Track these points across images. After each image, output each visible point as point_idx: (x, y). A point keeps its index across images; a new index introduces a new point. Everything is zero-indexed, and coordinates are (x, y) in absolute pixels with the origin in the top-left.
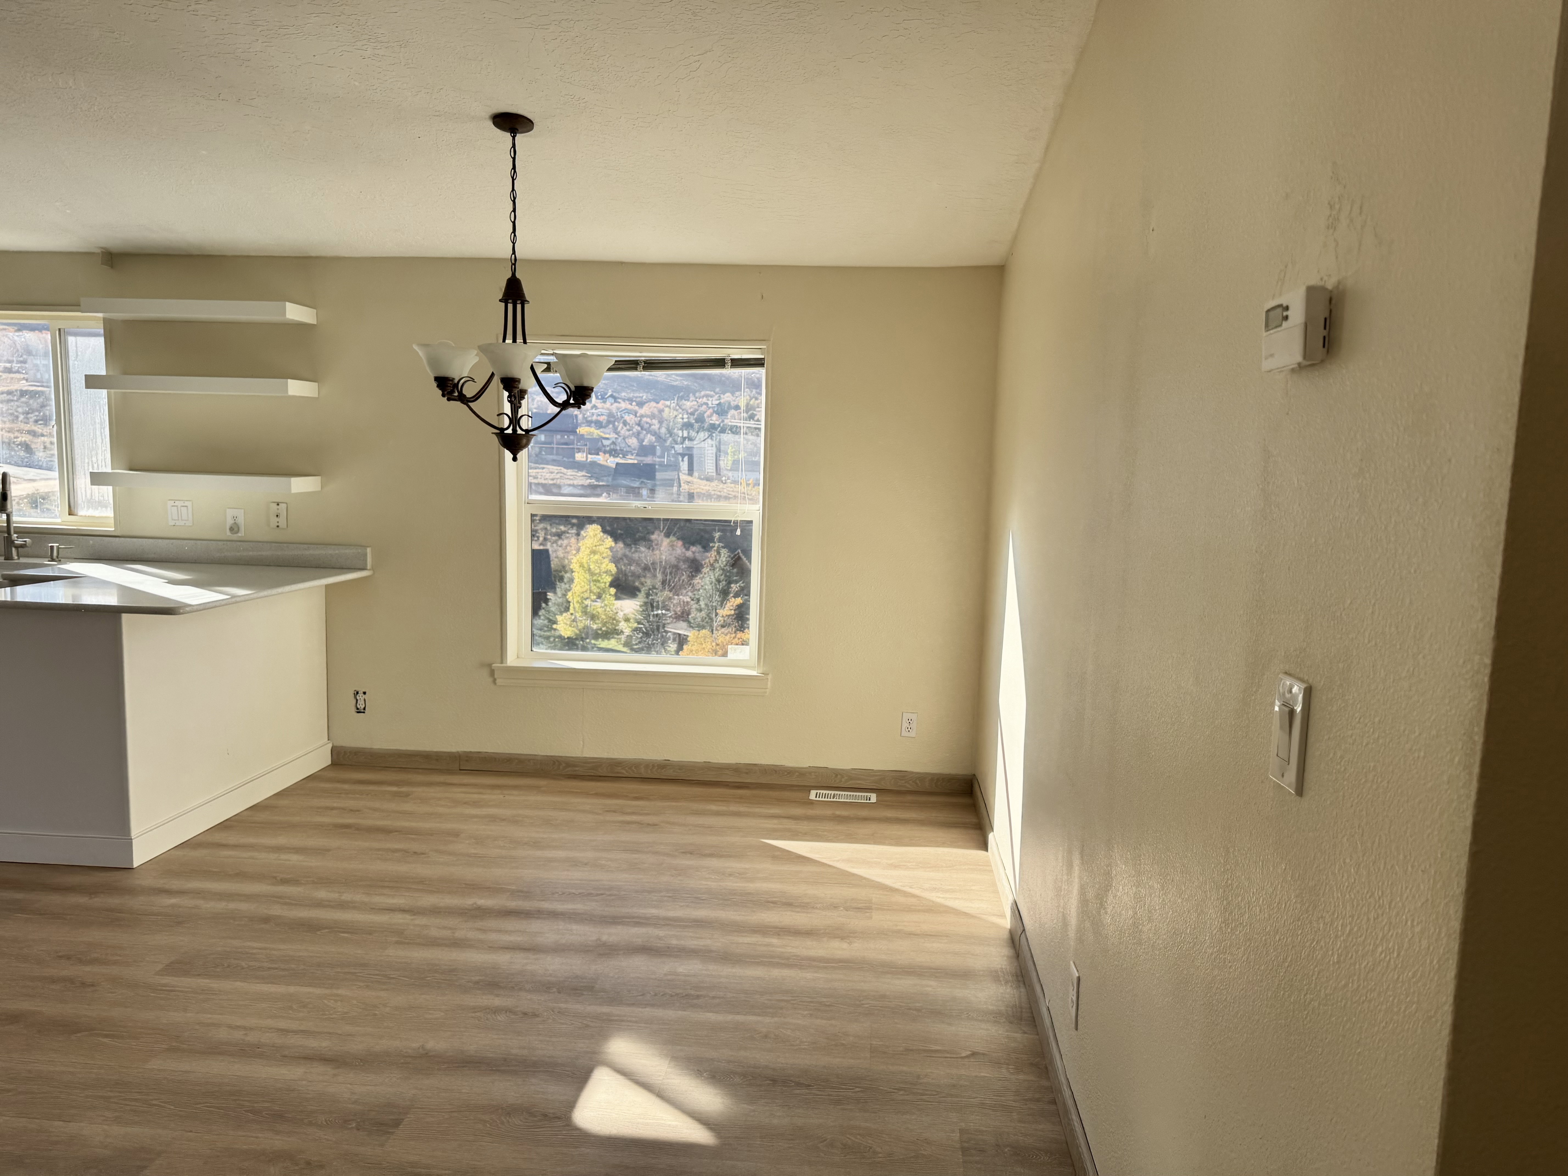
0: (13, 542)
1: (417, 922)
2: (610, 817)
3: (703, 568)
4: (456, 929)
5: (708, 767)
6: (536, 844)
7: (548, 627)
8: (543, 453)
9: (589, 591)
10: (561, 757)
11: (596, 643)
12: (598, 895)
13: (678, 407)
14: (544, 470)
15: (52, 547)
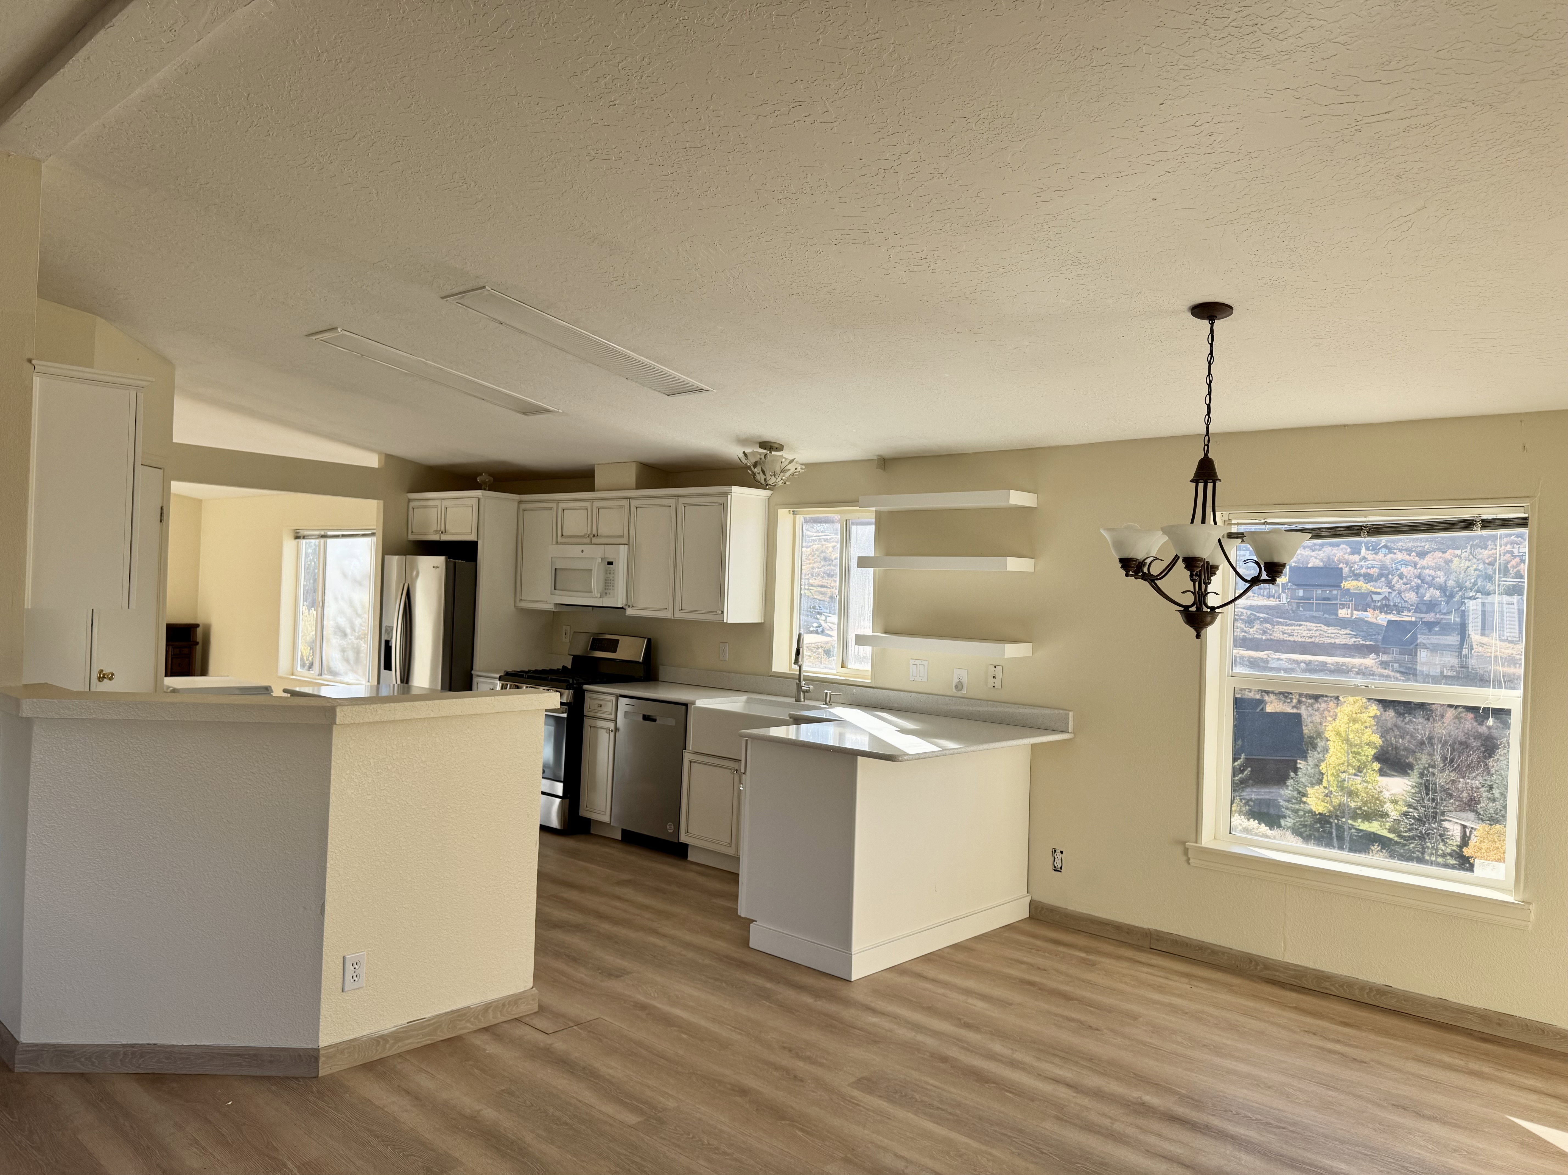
0: (801, 687)
1: (1079, 1101)
2: (1308, 1039)
3: (1498, 748)
4: (1116, 1120)
5: (1443, 1005)
6: (1217, 1050)
7: (1296, 799)
8: (1301, 609)
9: (1346, 764)
10: (1259, 956)
11: (1354, 824)
12: (1277, 1127)
13: (1471, 557)
14: (1301, 628)
15: (826, 693)
